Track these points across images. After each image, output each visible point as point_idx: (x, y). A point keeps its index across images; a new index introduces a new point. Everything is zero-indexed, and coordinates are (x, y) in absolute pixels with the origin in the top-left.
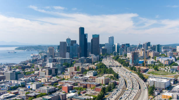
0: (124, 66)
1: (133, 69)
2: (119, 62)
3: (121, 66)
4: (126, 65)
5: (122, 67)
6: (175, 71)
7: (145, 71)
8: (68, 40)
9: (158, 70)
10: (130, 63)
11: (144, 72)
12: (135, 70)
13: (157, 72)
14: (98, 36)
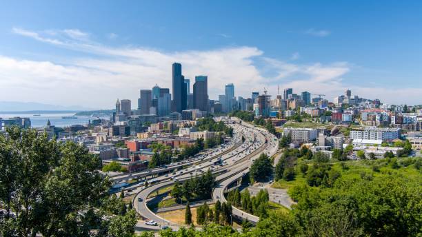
0: (245, 120)
1: (259, 123)
2: (239, 117)
3: (241, 122)
4: (250, 119)
5: (243, 123)
6: (327, 121)
7: (279, 124)
8: (156, 88)
9: (300, 121)
10: (257, 116)
11: (277, 125)
12: (262, 125)
13: (299, 123)
14: (206, 78)
